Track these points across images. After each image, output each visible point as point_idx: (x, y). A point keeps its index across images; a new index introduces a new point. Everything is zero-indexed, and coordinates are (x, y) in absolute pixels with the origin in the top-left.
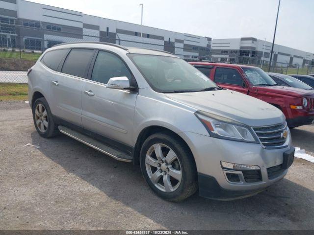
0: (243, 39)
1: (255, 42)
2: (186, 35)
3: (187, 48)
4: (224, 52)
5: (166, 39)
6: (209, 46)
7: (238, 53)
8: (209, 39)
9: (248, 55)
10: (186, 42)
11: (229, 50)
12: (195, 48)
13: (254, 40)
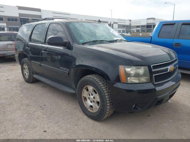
0: (148, 19)
1: (154, 20)
2: (119, 20)
3: (120, 26)
4: (138, 27)
5: (109, 23)
6: (130, 24)
7: (146, 27)
8: (130, 21)
9: (151, 27)
10: (119, 23)
11: (141, 25)
12: (124, 26)
13: (154, 19)
